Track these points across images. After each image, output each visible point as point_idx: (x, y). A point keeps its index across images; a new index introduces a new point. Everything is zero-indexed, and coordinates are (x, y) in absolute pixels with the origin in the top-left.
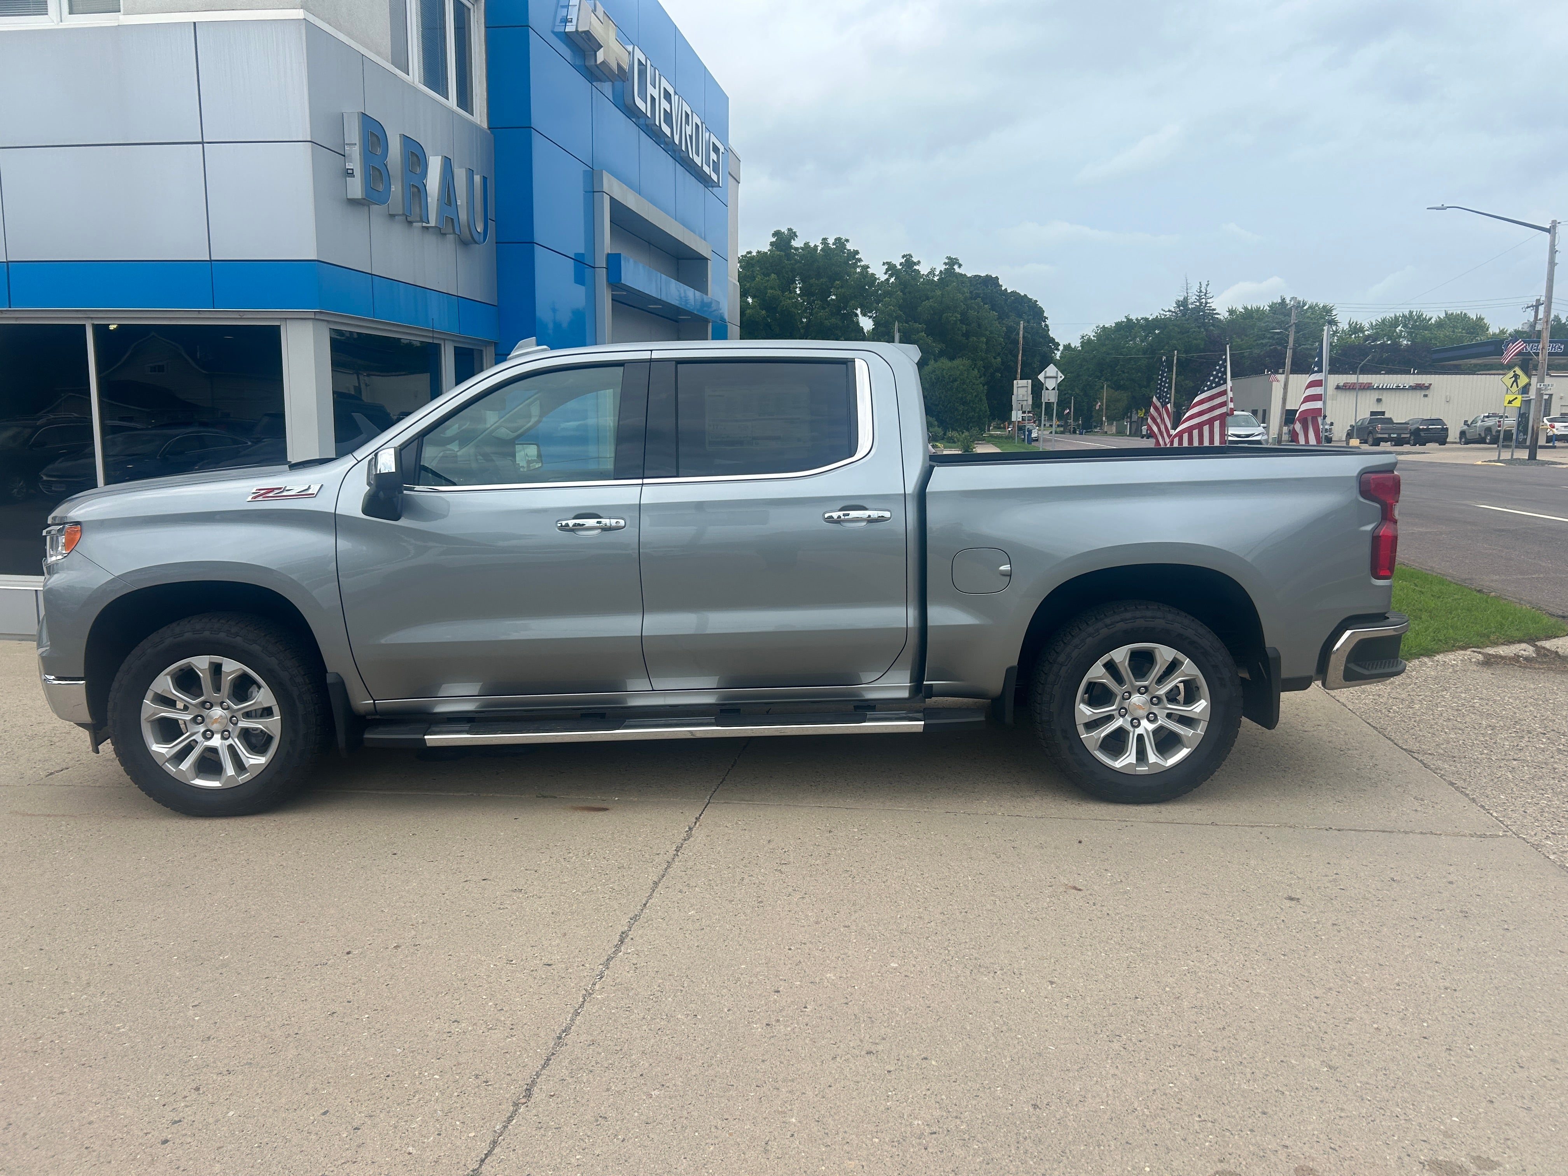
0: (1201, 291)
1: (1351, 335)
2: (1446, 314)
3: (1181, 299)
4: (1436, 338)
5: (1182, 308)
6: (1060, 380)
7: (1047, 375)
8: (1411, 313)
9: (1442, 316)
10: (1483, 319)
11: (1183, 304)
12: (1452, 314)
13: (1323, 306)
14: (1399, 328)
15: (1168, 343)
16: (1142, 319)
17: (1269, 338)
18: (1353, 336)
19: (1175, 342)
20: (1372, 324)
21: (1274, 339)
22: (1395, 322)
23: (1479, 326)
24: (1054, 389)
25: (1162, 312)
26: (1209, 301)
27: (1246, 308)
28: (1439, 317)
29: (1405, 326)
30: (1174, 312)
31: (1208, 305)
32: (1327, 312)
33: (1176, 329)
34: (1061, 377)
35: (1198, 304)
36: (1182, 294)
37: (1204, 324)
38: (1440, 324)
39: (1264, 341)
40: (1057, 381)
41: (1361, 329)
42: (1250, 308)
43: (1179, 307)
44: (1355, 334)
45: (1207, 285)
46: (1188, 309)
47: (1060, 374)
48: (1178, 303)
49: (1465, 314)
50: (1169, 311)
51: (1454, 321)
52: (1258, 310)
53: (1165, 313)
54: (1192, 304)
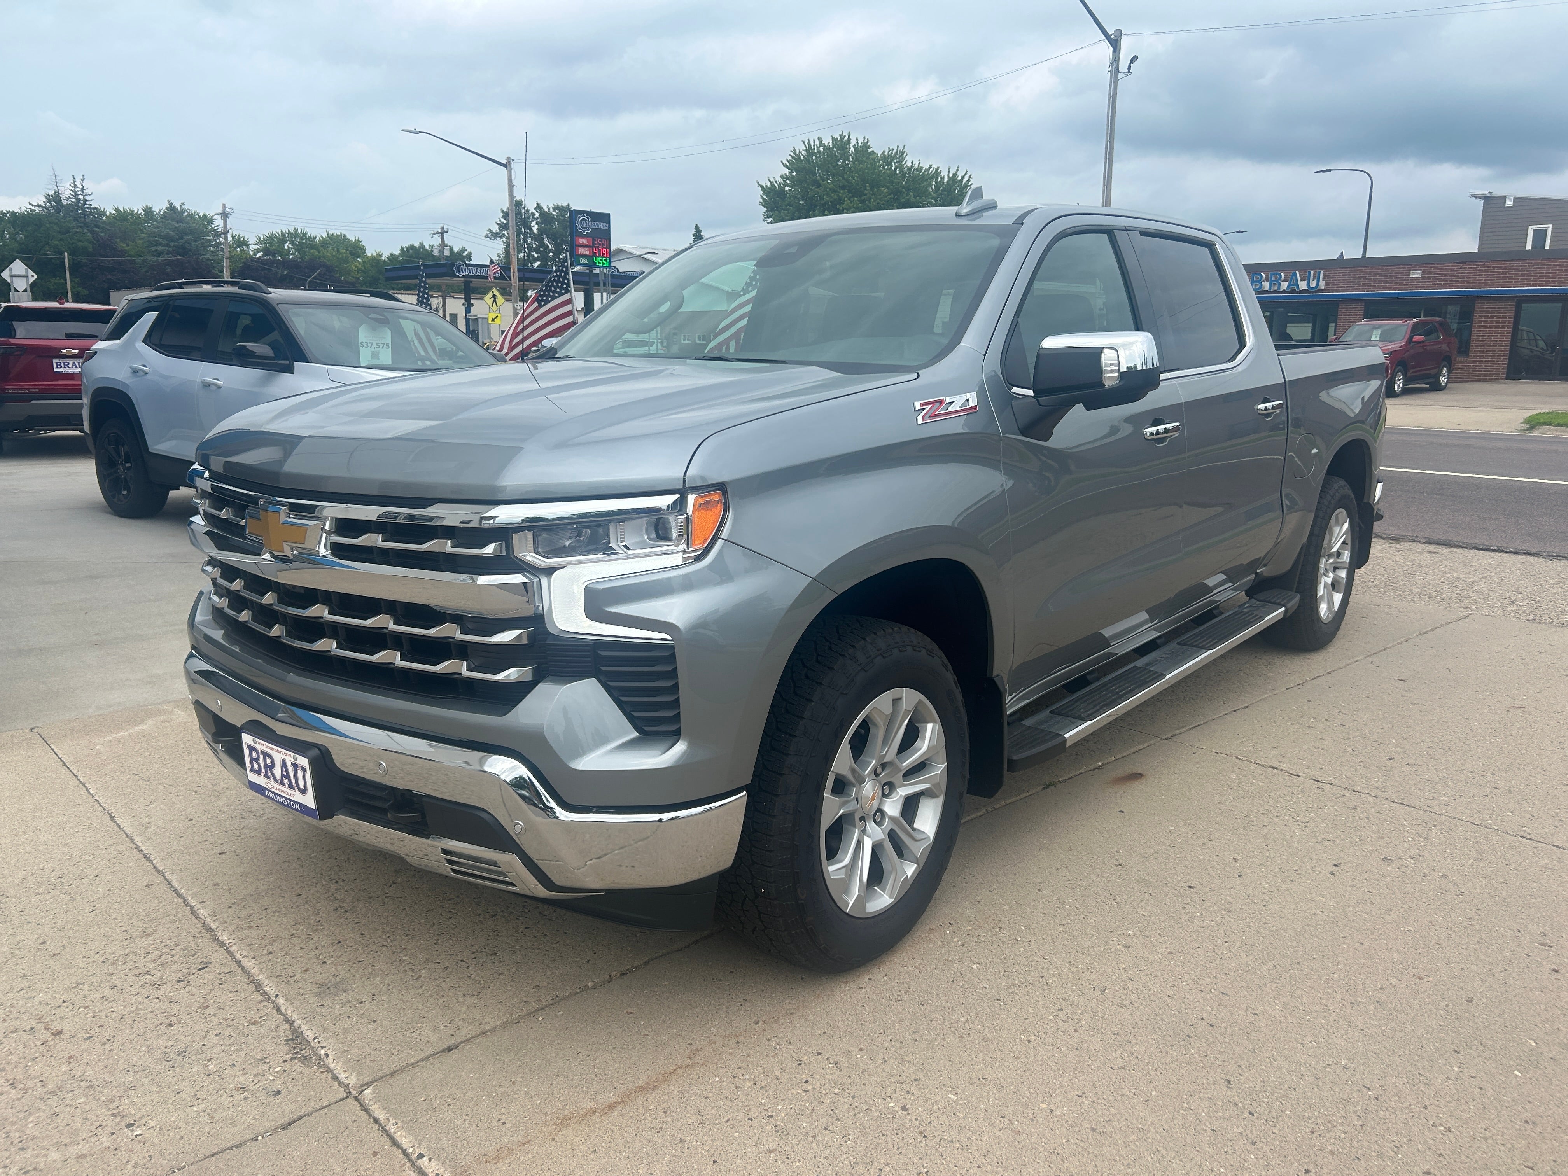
0: (75, 186)
1: (235, 248)
2: (328, 234)
3: (52, 193)
4: (324, 257)
5: (53, 203)
6: (31, 280)
7: (14, 273)
8: (296, 230)
9: (325, 235)
10: (361, 241)
11: (55, 199)
12: (333, 234)
13: (203, 215)
14: (287, 244)
15: (48, 243)
16: (9, 212)
17: (164, 245)
18: (238, 249)
19: (57, 242)
20: (260, 238)
21: (170, 246)
22: (282, 239)
23: (356, 249)
24: (25, 291)
25: (30, 206)
26: (88, 198)
27: (117, 210)
28: (322, 237)
29: (292, 243)
30: (45, 208)
31: (87, 203)
32: (208, 223)
33: (55, 227)
34: (33, 277)
35: (74, 200)
36: (51, 187)
37: (85, 225)
38: (324, 243)
39: (160, 248)
40: (27, 281)
41: (245, 243)
42: (122, 210)
43: (49, 202)
44: (240, 247)
45: (83, 180)
46: (63, 206)
47: (31, 273)
48: (47, 196)
49: (344, 235)
50: (39, 206)
51: (336, 241)
52: (132, 213)
53: (33, 208)
54: (67, 199)
